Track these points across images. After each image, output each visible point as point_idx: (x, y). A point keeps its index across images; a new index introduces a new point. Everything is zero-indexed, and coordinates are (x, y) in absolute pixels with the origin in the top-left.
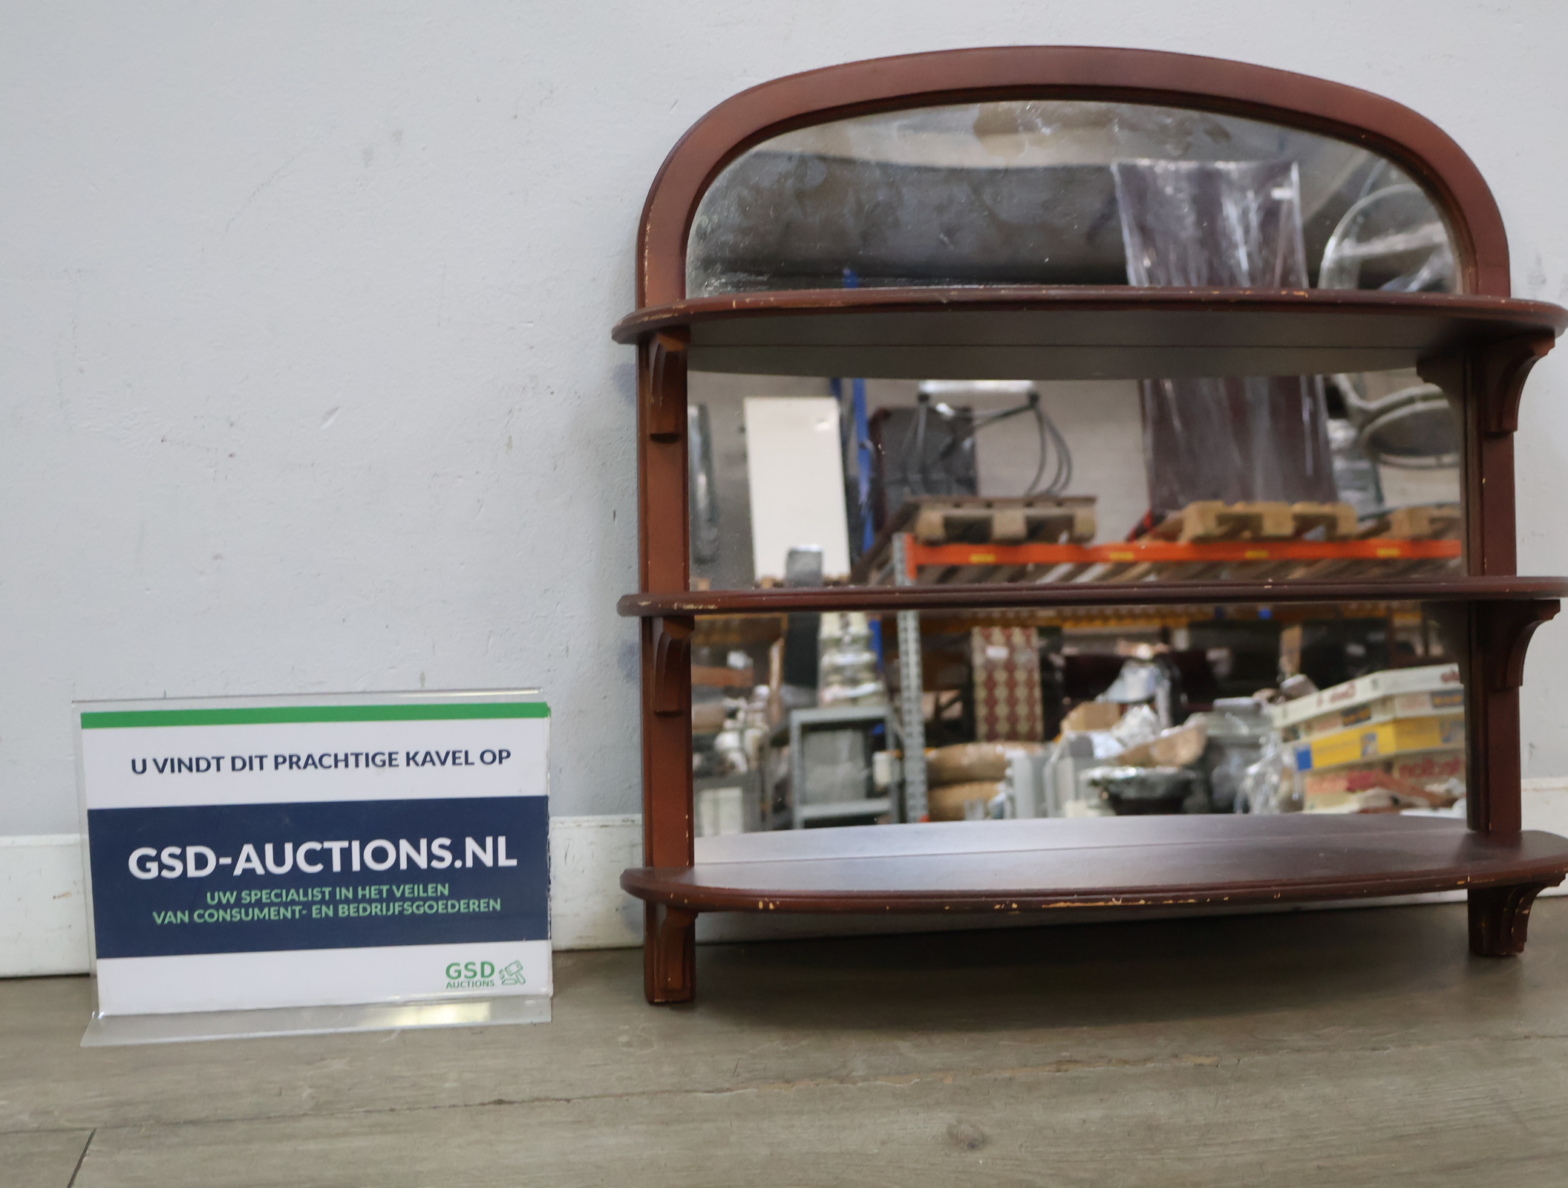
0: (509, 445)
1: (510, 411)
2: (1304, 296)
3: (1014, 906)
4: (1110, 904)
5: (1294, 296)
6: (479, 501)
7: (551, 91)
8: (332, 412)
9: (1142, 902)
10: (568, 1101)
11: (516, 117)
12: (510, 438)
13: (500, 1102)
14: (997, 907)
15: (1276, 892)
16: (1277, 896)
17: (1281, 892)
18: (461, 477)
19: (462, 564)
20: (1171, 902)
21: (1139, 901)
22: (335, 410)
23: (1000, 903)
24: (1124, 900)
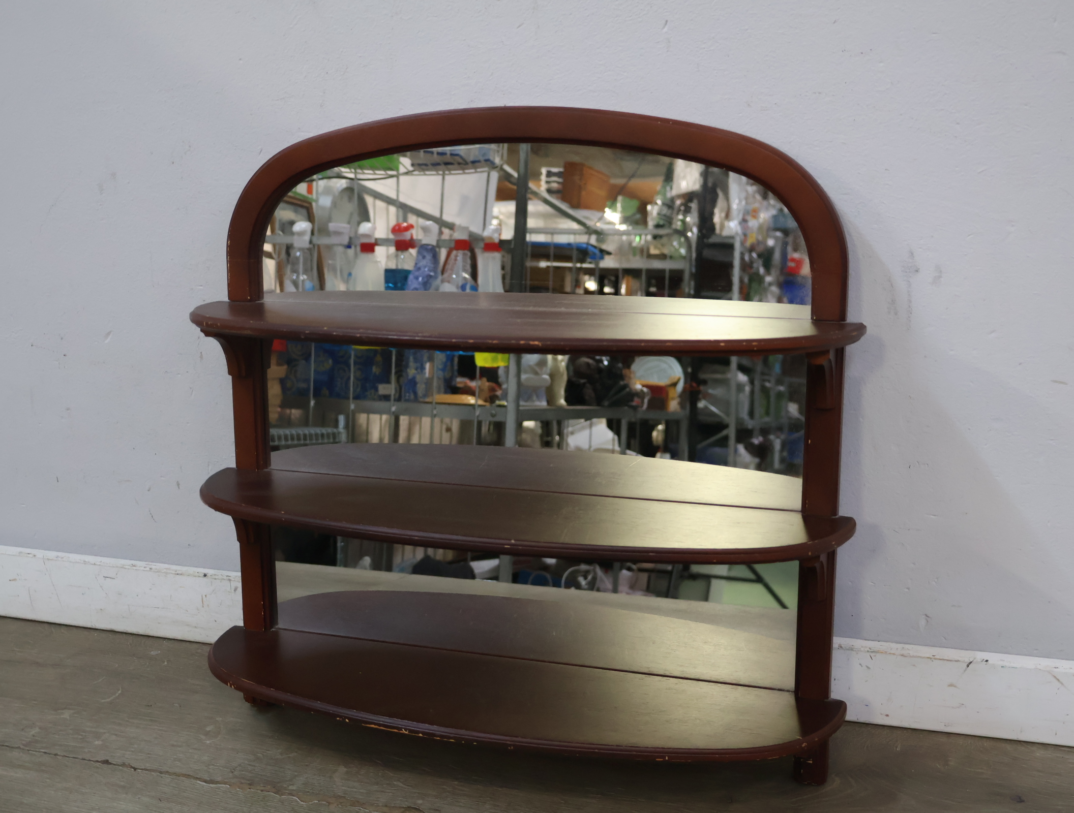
0: (201, 357)
1: (199, 338)
2: (538, 345)
3: (347, 720)
4: (401, 732)
5: (529, 344)
6: (191, 388)
7: (190, 147)
8: (109, 334)
9: (421, 735)
10: (135, 769)
11: (173, 163)
12: (201, 353)
13: (107, 762)
14: (338, 719)
15: (510, 745)
16: (511, 747)
17: (513, 745)
18: (179, 374)
19: (188, 423)
20: (438, 738)
21: (418, 734)
22: (110, 332)
23: (340, 717)
24: (410, 731)
